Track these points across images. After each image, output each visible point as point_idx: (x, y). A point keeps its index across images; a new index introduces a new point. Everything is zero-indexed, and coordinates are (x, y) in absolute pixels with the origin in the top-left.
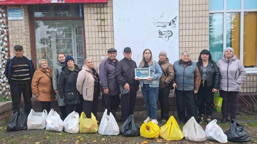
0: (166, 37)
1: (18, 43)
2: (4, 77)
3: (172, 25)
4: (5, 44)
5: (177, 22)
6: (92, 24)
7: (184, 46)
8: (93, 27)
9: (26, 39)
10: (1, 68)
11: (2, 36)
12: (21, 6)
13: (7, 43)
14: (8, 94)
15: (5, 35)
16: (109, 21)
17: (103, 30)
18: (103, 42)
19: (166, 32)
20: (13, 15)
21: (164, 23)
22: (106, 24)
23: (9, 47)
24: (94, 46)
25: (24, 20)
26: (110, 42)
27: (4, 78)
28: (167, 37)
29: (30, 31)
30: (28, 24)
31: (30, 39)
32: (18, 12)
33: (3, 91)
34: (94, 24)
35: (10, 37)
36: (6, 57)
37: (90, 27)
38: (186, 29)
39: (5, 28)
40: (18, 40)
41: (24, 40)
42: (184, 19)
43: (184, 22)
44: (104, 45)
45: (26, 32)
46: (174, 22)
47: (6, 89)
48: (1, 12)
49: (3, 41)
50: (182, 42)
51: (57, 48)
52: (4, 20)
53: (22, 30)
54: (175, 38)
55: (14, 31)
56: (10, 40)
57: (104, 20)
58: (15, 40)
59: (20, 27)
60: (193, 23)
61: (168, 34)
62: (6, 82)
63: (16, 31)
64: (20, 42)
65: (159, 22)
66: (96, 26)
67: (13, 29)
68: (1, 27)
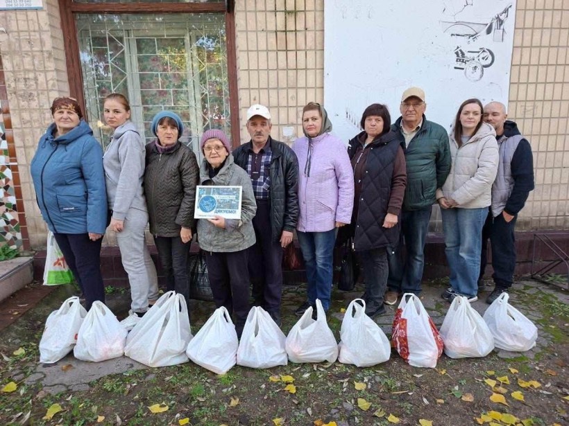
0: (475, 67)
1: (32, 83)
3: (496, 33)
5: (509, 24)
6: (259, 25)
7: (522, 96)
8: (262, 36)
9: (57, 70)
14: (15, 238)
16: (310, 16)
18: (291, 84)
19: (477, 54)
21: (470, 25)
24: (264, 95)
25: (45, 8)
26: (311, 83)
28: (479, 67)
29: (65, 46)
30: (57, 23)
31: (69, 73)
35: (7, 64)
37: (252, 36)
38: (531, 47)
41: (52, 75)
42: (529, 16)
43: (529, 24)
44: (292, 92)
45: (54, 48)
46: (501, 22)
47: (7, 222)
50: (519, 83)
51: (144, 102)
53: (42, 42)
55: (17, 45)
56: (6, 74)
57: (295, 12)
58: (22, 73)
59: (34, 31)
60: (551, 28)
61: (483, 58)
62: (5, 201)
63: (23, 45)
64: (39, 82)
65: (457, 23)
66: (271, 31)
67: (13, 38)
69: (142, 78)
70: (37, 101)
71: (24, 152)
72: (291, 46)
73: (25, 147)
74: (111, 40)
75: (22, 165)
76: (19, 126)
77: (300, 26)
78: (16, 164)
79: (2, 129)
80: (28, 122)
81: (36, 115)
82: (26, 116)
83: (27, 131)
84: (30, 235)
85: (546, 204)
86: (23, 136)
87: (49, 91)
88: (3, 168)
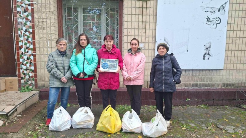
0: (214, 24)
1: (45, 23)
2: (27, 63)
3: (222, 12)
4: (29, 24)
5: (227, 8)
7: (231, 35)
8: (133, 9)
9: (55, 19)
10: (24, 52)
11: (26, 14)
13: (31, 23)
14: (32, 83)
15: (28, 13)
16: (152, 3)
17: (144, 13)
18: (143, 28)
19: (215, 19)
21: (213, 8)
22: (148, 6)
23: (34, 28)
24: (133, 31)
26: (151, 27)
28: (215, 24)
29: (58, 10)
30: (56, 1)
31: (58, 20)
33: (25, 79)
34: (134, 6)
35: (36, 16)
36: (30, 40)
37: (130, 9)
38: (235, 17)
39: (29, 5)
40: (45, 20)
41: (53, 21)
42: (234, 6)
43: (234, 8)
44: (144, 31)
45: (54, 10)
46: (224, 8)
47: (29, 77)
49: (26, 20)
50: (230, 30)
53: (50, 8)
54: (223, 26)
55: (40, 9)
56: (35, 20)
57: (146, 1)
58: (41, 19)
59: (48, 4)
60: (242, 11)
61: (217, 21)
62: (29, 68)
63: (43, 9)
64: (48, 23)
65: (207, 7)
66: (137, 8)
67: (39, 6)
68: (24, 3)
69: (84, 23)
70: (46, 30)
71: (39, 50)
73: (40, 47)
74: (74, 8)
75: (38, 54)
76: (38, 40)
78: (35, 54)
79: (32, 40)
80: (42, 38)
81: (45, 36)
82: (41, 36)
83: (41, 41)
84: (38, 82)
85: (241, 77)
86: (39, 43)
87: (51, 26)
88: (30, 55)
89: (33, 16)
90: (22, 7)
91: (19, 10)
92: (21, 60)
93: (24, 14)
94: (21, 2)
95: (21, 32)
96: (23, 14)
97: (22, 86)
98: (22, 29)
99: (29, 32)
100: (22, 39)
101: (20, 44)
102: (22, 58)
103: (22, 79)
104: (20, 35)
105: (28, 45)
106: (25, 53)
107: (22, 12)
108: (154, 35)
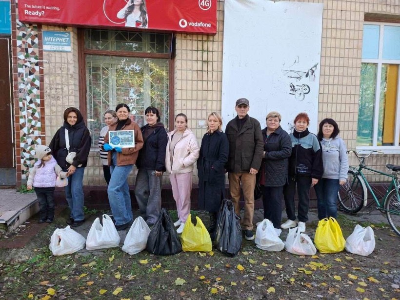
0: (300, 94)
1: (60, 91)
2: (31, 149)
3: (311, 77)
4: (35, 91)
5: (317, 72)
6: (188, 67)
7: (325, 110)
8: (189, 73)
9: (75, 84)
10: (27, 133)
11: (31, 77)
12: (68, 28)
13: (39, 91)
15: (35, 76)
16: (215, 64)
18: (204, 98)
19: (301, 87)
20: (52, 41)
21: (298, 73)
23: (43, 98)
24: (189, 103)
25: (72, 51)
26: (215, 98)
27: (31, 152)
28: (303, 94)
29: (79, 72)
30: (77, 60)
31: (79, 86)
32: (63, 37)
34: (191, 68)
35: (46, 80)
36: (37, 115)
37: (184, 72)
38: (329, 85)
39: (37, 64)
40: (60, 87)
41: (72, 87)
42: (327, 69)
43: (327, 73)
44: (205, 102)
45: (74, 72)
46: (313, 72)
48: (31, 34)
49: (31, 86)
50: (323, 103)
52: (36, 50)
53: (68, 69)
54: (313, 96)
55: (54, 70)
56: (45, 86)
57: (207, 62)
58: (55, 85)
59: (64, 63)
60: (339, 76)
61: (304, 89)
63: (57, 70)
64: (64, 90)
65: (291, 71)
66: (194, 71)
67: (51, 66)
68: (29, 61)
70: (61, 101)
71: (50, 129)
72: (205, 78)
73: (51, 126)
74: (103, 69)
75: (48, 136)
76: (50, 114)
77: (210, 69)
78: (44, 135)
79: (39, 115)
80: (54, 112)
81: (60, 109)
82: (54, 109)
83: (53, 117)
86: (51, 120)
87: (69, 95)
88: (36, 138)
89: (42, 80)
90: (26, 66)
91: (21, 72)
92: (22, 145)
93: (29, 77)
94: (24, 60)
95: (24, 104)
96: (26, 77)
97: (22, 183)
98: (25, 99)
99: (36, 104)
100: (24, 113)
101: (22, 121)
102: (25, 142)
103: (23, 174)
104: (21, 108)
105: (33, 123)
106: (29, 134)
107: (26, 74)
108: (218, 109)
